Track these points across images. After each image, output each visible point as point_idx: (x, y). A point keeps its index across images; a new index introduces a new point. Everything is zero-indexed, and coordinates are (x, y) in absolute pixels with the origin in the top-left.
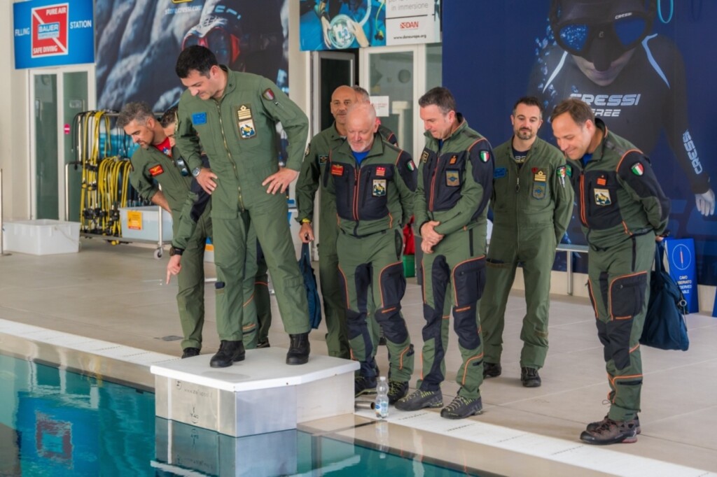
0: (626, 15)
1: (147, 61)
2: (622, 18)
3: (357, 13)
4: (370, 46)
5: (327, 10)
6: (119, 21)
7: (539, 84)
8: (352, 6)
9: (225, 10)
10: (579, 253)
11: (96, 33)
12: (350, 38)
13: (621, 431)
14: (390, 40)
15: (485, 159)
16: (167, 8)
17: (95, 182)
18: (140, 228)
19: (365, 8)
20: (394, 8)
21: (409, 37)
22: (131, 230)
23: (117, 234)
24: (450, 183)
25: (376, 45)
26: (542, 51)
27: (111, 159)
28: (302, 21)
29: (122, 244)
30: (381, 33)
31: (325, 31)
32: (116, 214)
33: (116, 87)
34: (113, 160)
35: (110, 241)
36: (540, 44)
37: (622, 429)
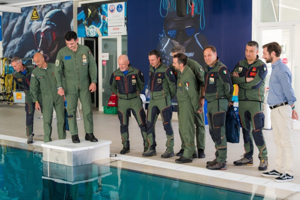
0: (189, 26)
1: (22, 40)
2: (188, 28)
3: (98, 24)
4: (102, 36)
5: (87, 23)
6: (11, 26)
7: (160, 49)
8: (96, 22)
9: (50, 23)
10: (174, 105)
11: (2, 30)
12: (95, 33)
13: (220, 166)
14: (109, 34)
15: (172, 74)
16: (29, 22)
17: (4, 83)
18: (21, 99)
19: (101, 23)
20: (110, 23)
21: (116, 33)
22: (18, 100)
23: (12, 101)
24: (158, 82)
25: (105, 36)
26: (161, 38)
27: (9, 75)
28: (78, 27)
29: (14, 105)
30: (106, 32)
31: (86, 31)
32: (12, 94)
33: (10, 49)
34: (10, 75)
35: (9, 104)
36: (161, 36)
37: (220, 165)
